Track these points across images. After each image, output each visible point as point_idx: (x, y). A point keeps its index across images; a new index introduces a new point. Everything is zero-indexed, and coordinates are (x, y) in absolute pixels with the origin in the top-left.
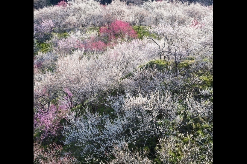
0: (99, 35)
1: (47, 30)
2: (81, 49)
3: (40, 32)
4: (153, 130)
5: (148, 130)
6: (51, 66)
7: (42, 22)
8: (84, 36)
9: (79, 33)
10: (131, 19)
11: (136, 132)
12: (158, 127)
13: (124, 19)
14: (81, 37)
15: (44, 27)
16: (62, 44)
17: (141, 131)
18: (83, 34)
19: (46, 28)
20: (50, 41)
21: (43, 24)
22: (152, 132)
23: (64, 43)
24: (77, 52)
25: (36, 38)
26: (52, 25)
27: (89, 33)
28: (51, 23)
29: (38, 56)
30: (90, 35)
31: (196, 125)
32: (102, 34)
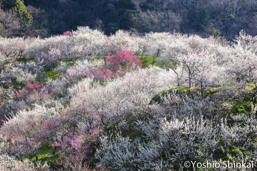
0: (105, 64)
1: (54, 58)
2: (90, 77)
3: (47, 60)
4: (191, 154)
5: (186, 153)
6: (62, 93)
7: (50, 50)
8: (91, 64)
9: (86, 62)
10: (136, 49)
11: (173, 155)
12: (196, 151)
13: (129, 49)
14: (89, 65)
15: (51, 56)
16: (71, 71)
17: (178, 155)
18: (90, 63)
19: (53, 56)
20: (58, 69)
21: (51, 53)
22: (190, 155)
23: (73, 70)
24: (86, 79)
25: (44, 65)
26: (59, 54)
27: (96, 62)
28: (58, 52)
29: (47, 83)
30: (97, 64)
31: (225, 150)
32: (108, 63)
